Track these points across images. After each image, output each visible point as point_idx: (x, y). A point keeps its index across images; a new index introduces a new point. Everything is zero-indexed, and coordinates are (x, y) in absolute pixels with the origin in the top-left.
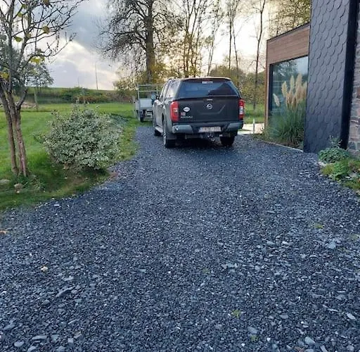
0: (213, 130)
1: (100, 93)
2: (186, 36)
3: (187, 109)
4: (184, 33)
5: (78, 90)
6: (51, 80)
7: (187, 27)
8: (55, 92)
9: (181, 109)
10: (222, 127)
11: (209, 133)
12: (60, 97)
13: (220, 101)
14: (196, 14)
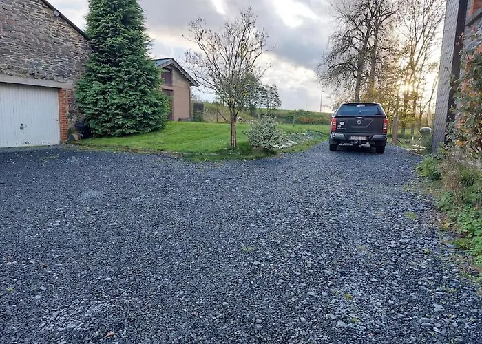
0: (360, 138)
1: (321, 115)
2: (411, 63)
3: (342, 123)
4: (408, 60)
5: (301, 113)
6: (279, 103)
7: (413, 54)
8: (281, 113)
9: (338, 123)
10: (367, 137)
11: (356, 141)
12: (285, 118)
13: (368, 119)
14: (424, 41)
